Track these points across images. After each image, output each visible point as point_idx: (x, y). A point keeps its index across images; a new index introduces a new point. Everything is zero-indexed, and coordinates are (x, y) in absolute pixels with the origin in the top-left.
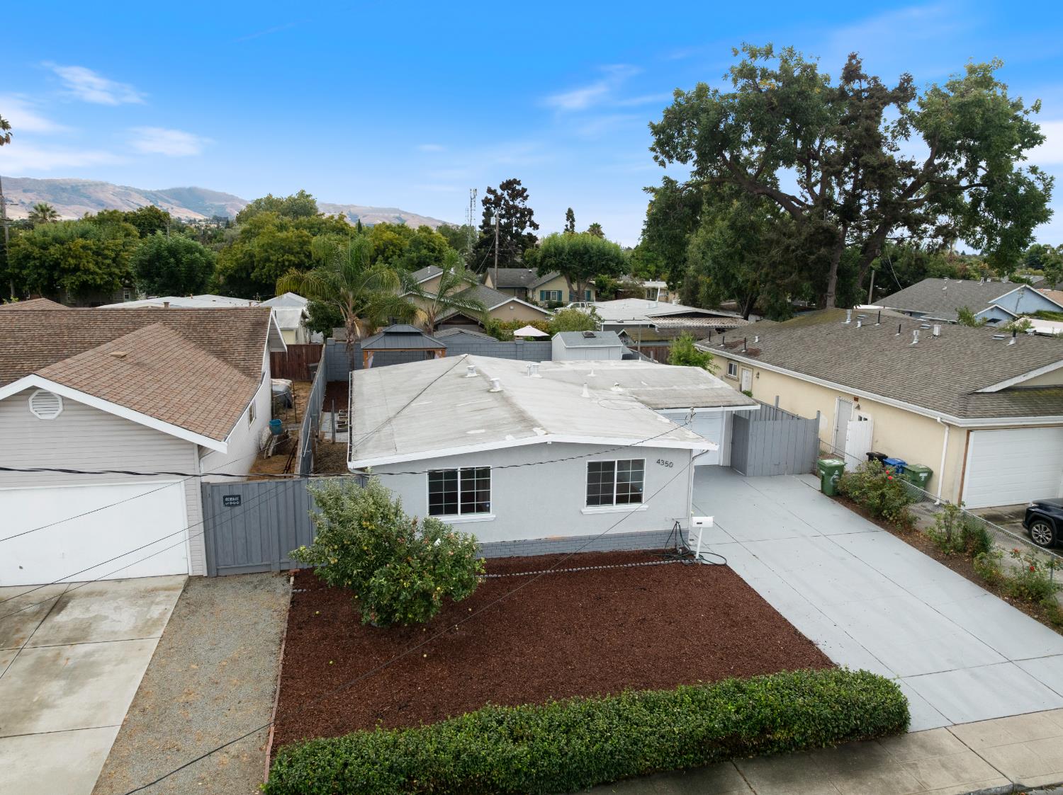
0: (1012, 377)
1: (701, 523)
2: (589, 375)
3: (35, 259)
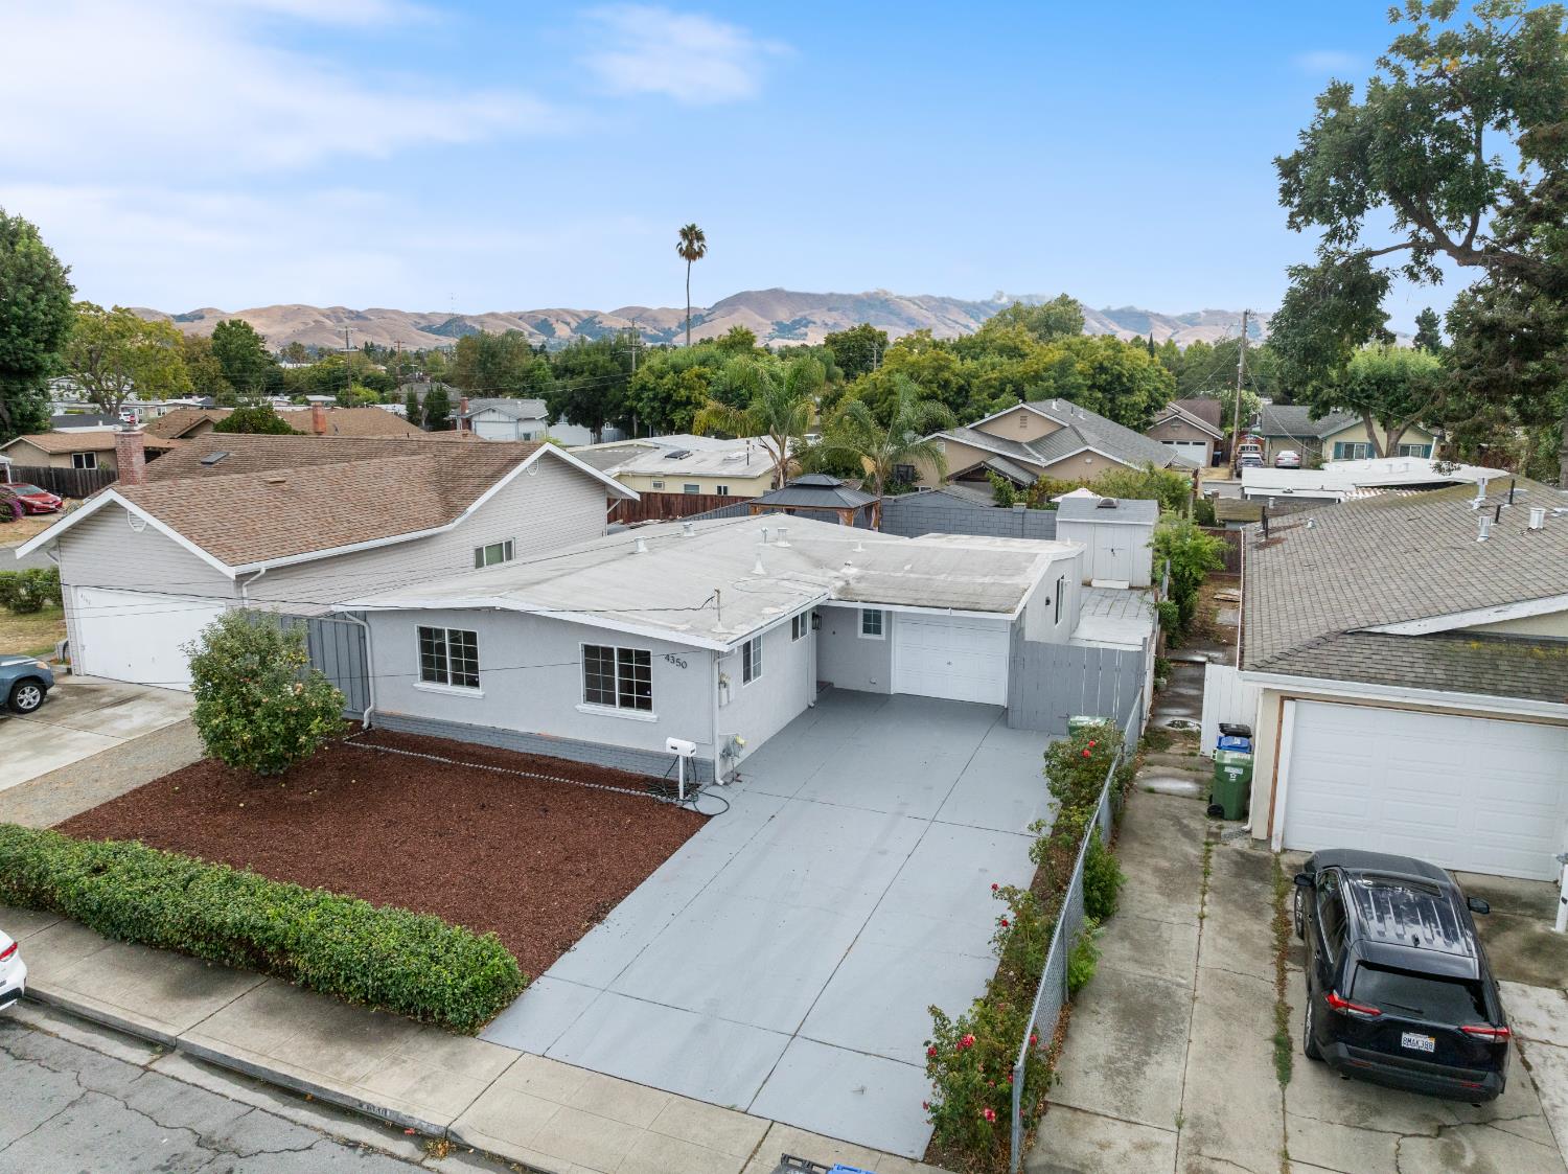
0: (1464, 611)
1: (676, 748)
3: (650, 390)
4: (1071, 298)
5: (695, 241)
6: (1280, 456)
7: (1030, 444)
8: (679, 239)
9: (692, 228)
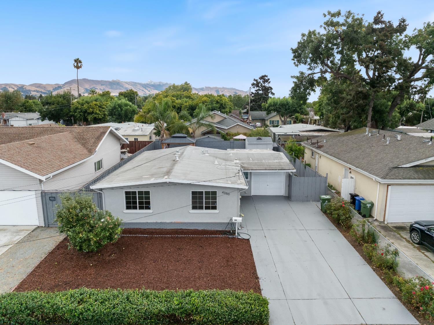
0: (418, 160)
1: (236, 220)
2: (230, 155)
4: (188, 83)
5: (79, 63)
6: (256, 124)
7: (217, 123)
8: (74, 62)
9: (78, 59)
